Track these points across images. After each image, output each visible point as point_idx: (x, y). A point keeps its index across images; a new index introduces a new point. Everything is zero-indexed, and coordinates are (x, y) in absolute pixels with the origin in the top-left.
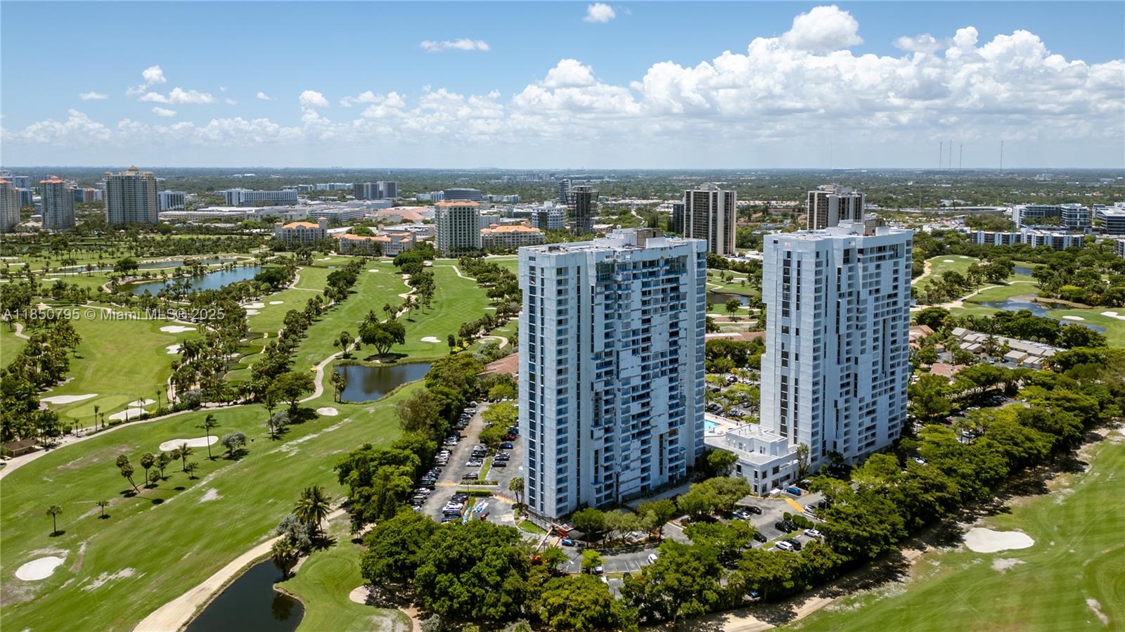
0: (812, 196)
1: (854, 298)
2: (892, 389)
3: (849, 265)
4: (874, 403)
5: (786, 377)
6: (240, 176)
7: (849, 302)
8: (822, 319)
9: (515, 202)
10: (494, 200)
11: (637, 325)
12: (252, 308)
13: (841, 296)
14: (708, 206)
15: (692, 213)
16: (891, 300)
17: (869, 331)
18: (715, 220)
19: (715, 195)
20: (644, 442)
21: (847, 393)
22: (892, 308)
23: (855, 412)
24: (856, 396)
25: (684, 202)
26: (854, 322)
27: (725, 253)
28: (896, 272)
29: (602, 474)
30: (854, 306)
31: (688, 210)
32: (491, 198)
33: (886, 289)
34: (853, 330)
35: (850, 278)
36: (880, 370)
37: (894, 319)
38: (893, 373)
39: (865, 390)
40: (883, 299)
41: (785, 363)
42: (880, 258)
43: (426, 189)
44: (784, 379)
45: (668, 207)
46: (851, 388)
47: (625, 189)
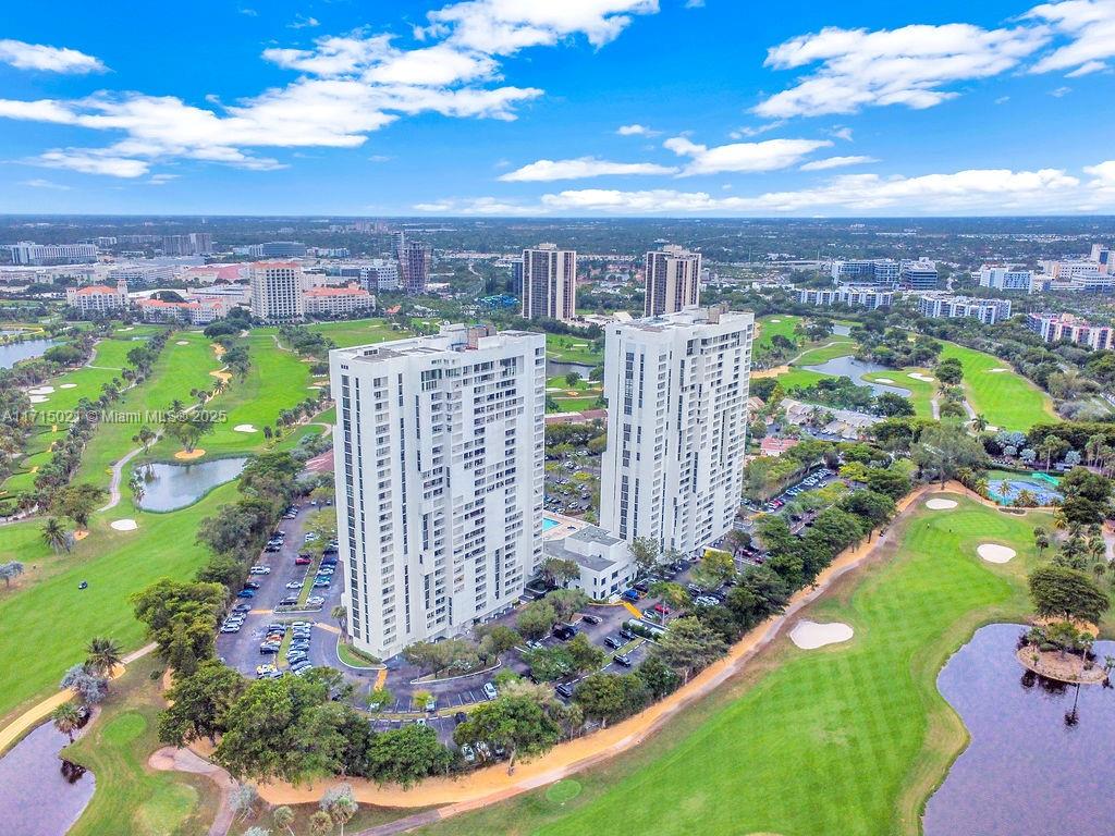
0: (651, 256)
1: (696, 390)
2: (729, 479)
3: (693, 357)
4: (712, 496)
5: (627, 477)
6: (32, 226)
7: (692, 396)
8: (664, 416)
9: (343, 257)
10: (320, 254)
11: (469, 436)
12: (38, 395)
13: (683, 389)
14: (547, 267)
15: (530, 274)
16: (732, 390)
17: (710, 424)
18: (554, 283)
19: (554, 256)
20: (478, 561)
21: (687, 488)
22: (732, 398)
23: (693, 507)
24: (694, 492)
25: (522, 260)
26: (695, 416)
27: (565, 317)
28: (737, 360)
29: (434, 598)
30: (696, 399)
31: (527, 271)
32: (316, 251)
33: (727, 379)
34: (694, 424)
35: (693, 370)
36: (719, 463)
37: (733, 409)
38: (730, 464)
39: (703, 485)
40: (724, 390)
41: (626, 463)
42: (722, 347)
43: (244, 241)
44: (625, 479)
45: (506, 262)
46: (691, 483)
47: (462, 240)
